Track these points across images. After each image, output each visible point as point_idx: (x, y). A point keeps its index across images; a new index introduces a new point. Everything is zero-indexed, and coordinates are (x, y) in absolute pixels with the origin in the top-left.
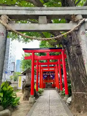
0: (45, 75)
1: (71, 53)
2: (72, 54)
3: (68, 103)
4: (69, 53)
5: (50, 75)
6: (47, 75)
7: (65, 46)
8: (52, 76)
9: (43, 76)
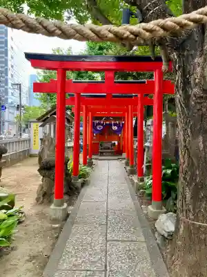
0: (99, 124)
1: (196, 84)
2: (196, 90)
3: (160, 234)
4: (186, 83)
5: (111, 125)
6: (102, 125)
7: (174, 56)
8: (115, 128)
9: (94, 126)
